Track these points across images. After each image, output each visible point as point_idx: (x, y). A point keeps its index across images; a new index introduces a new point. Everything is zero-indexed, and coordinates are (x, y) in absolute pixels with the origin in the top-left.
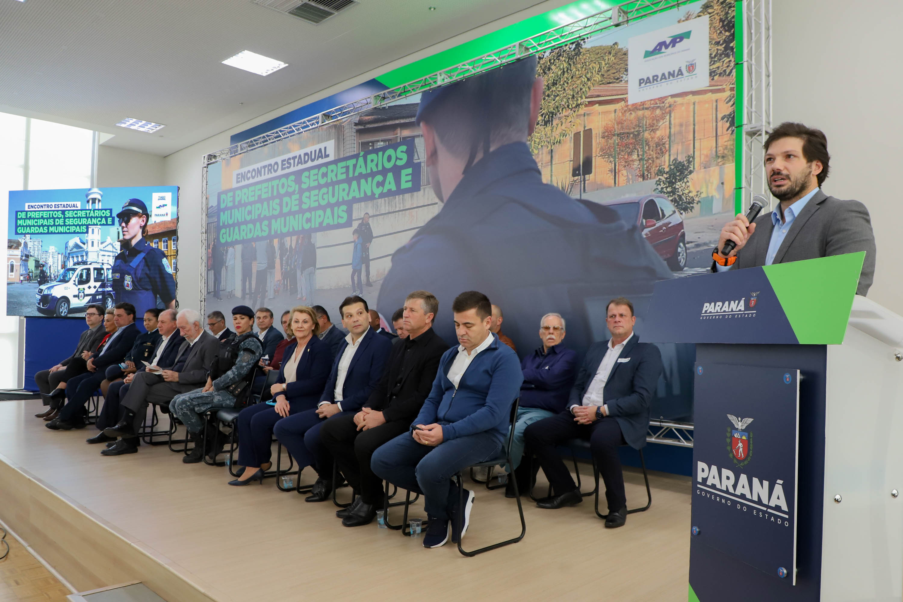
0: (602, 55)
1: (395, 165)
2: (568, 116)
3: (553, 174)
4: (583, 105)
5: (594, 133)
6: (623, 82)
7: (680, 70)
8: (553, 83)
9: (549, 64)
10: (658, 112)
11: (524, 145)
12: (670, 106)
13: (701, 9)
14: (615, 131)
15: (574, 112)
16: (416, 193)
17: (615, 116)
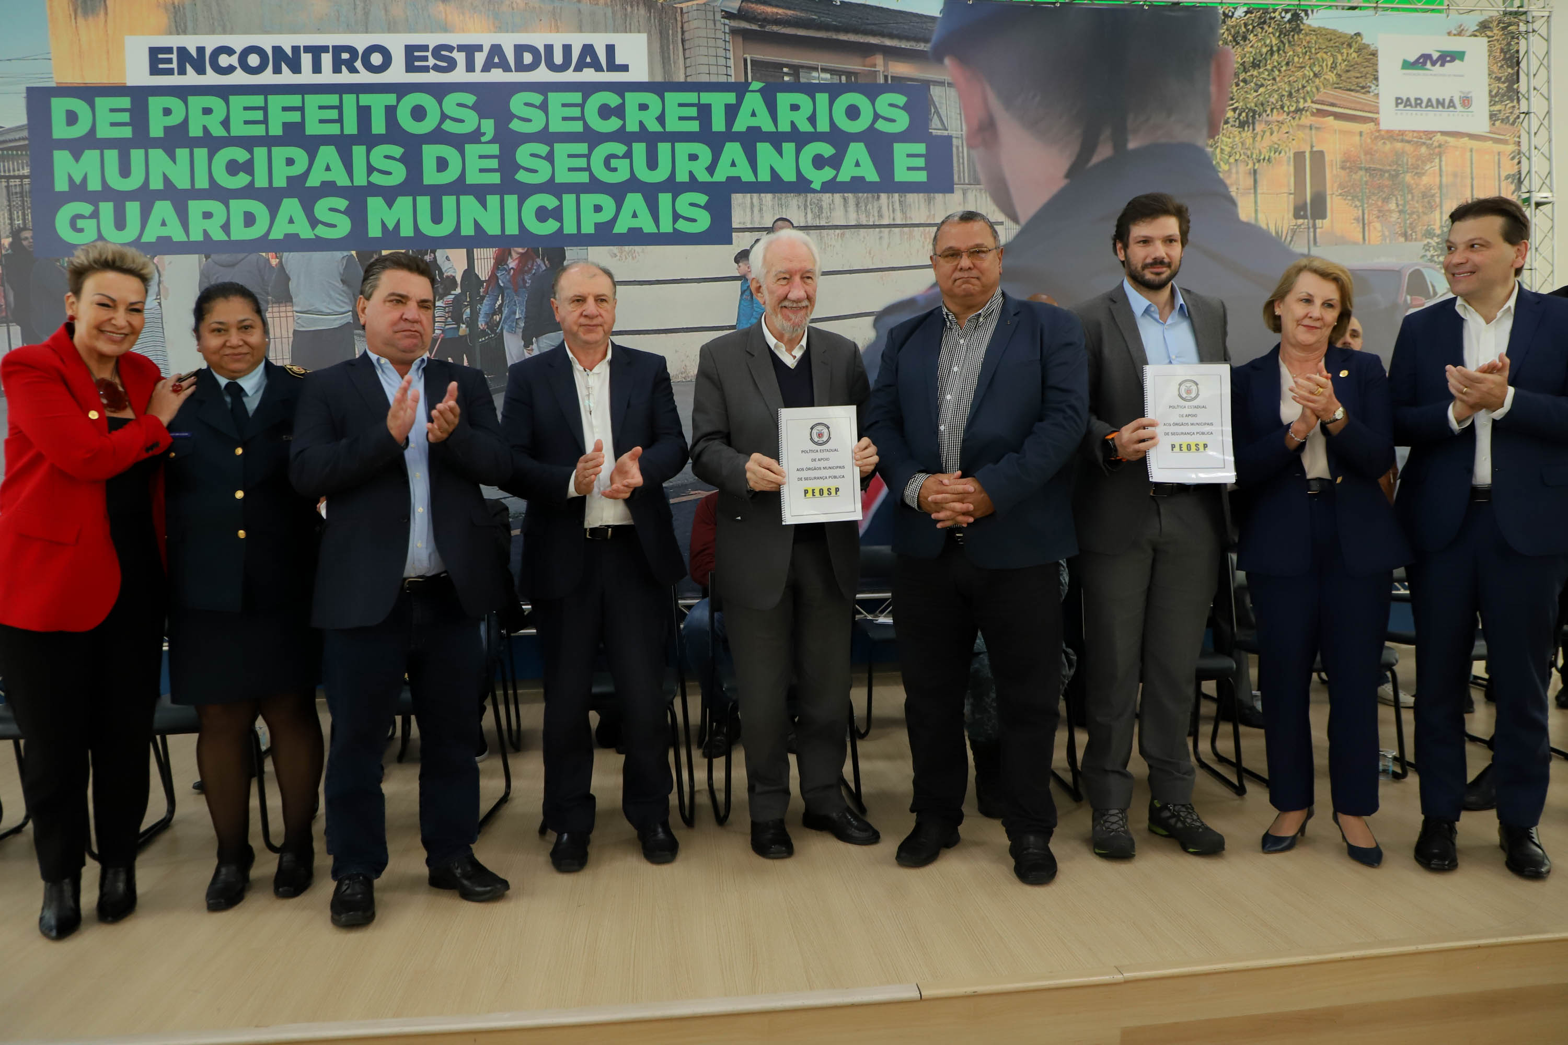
0: (1337, 44)
1: (871, 127)
2: (1282, 123)
3: (1259, 208)
4: (1308, 113)
5: (1328, 158)
6: (1372, 94)
7: (1451, 101)
8: (1253, 62)
9: (1244, 30)
10: (1423, 150)
11: (1200, 152)
12: (1440, 146)
13: (1477, 28)
14: (1361, 163)
15: (1294, 118)
16: (941, 195)
17: (1361, 140)
